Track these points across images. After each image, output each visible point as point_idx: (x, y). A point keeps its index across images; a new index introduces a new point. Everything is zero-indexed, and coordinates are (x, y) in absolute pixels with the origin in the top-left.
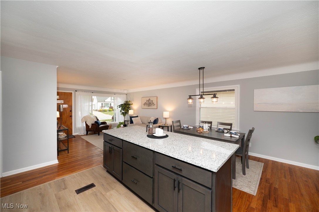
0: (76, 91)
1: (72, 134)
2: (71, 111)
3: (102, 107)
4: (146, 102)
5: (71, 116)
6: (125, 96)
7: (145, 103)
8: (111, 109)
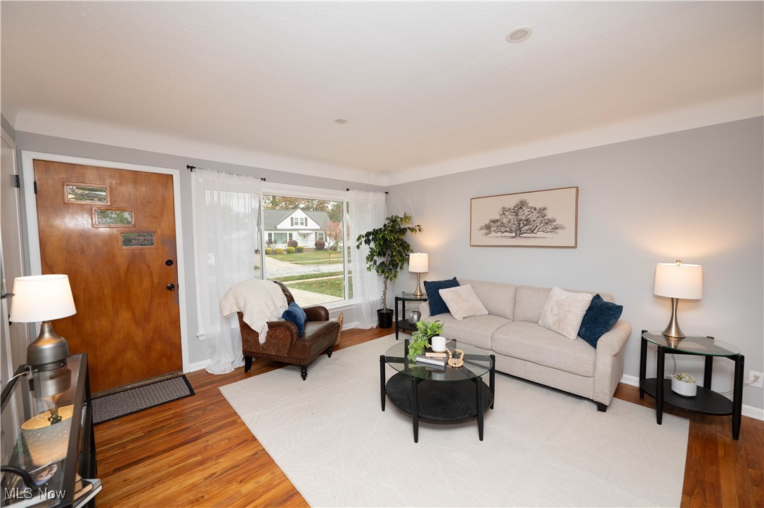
0: (191, 168)
1: (181, 369)
2: (171, 263)
3: (270, 242)
4: (497, 217)
5: (173, 288)
6: (382, 196)
7: (494, 222)
8: (294, 248)
